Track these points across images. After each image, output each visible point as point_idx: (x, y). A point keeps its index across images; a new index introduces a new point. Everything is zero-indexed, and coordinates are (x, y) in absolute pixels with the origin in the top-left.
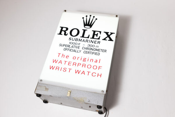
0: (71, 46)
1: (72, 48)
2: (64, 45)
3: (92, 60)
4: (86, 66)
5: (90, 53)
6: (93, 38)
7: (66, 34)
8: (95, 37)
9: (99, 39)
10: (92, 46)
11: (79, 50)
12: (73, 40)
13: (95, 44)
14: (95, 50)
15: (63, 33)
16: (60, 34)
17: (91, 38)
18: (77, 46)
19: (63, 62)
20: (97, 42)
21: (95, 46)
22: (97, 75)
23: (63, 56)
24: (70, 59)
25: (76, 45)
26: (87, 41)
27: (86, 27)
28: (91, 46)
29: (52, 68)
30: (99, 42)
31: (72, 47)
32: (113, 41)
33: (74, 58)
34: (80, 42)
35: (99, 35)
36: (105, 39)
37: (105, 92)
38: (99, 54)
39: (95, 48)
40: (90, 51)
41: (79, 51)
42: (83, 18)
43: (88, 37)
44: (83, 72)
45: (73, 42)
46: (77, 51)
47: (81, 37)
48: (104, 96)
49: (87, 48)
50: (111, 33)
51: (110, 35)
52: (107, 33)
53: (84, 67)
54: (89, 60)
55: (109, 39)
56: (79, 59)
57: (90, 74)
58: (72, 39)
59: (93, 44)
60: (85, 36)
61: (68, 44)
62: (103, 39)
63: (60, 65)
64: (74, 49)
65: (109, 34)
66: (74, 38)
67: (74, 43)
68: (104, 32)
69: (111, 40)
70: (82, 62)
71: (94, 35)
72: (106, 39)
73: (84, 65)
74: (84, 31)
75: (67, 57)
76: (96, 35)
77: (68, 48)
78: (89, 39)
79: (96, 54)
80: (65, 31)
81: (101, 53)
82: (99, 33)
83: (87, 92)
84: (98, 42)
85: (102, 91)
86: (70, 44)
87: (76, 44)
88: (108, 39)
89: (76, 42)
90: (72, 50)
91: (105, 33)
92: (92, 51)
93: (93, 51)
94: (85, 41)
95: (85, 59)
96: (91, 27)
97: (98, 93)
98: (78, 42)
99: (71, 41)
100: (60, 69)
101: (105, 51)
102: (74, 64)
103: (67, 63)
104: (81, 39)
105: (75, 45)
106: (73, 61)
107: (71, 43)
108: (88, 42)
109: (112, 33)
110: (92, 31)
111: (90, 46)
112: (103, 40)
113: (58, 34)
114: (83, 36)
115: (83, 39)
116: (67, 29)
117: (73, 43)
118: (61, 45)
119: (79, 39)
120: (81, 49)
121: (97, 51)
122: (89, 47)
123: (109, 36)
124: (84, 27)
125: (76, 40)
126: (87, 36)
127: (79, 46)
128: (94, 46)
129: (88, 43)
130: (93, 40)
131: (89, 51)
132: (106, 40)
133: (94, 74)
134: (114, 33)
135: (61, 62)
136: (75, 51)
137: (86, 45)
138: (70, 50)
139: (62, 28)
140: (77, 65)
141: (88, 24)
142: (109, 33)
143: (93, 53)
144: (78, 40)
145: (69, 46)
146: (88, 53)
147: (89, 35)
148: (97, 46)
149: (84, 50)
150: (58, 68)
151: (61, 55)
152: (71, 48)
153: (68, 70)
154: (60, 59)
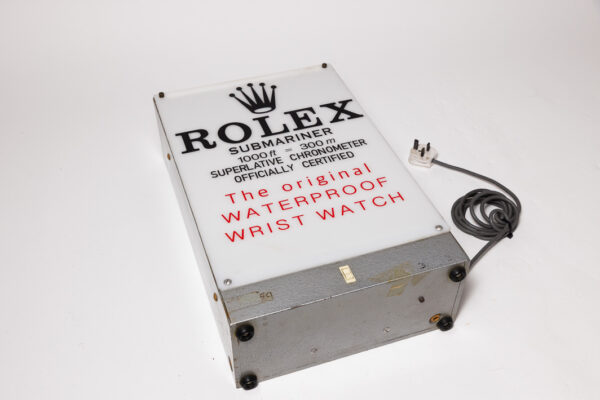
1: (258, 169)
2: (226, 171)
3: (344, 175)
4: (340, 192)
5: (323, 161)
6: (300, 126)
7: (211, 144)
8: (305, 123)
9: (319, 124)
10: (316, 144)
11: (284, 165)
12: (245, 149)
13: (319, 138)
14: (329, 149)
17: (295, 130)
18: (270, 158)
19: (261, 210)
20: (321, 132)
21: (324, 142)
22: (388, 200)
23: (248, 196)
25: (267, 159)
26: (289, 139)
27: (257, 111)
28: (312, 145)
29: (235, 236)
30: (327, 131)
31: (256, 165)
32: (361, 116)
33: (287, 188)
34: (271, 148)
35: (312, 116)
36: (336, 119)
37: (447, 228)
38: (351, 155)
39: (326, 145)
40: (319, 156)
41: (286, 169)
42: (232, 95)
44: (345, 209)
45: (249, 154)
46: (280, 170)
47: (263, 136)
48: (449, 236)
49: (305, 155)
50: (340, 102)
51: (343, 106)
52: (331, 106)
53: (334, 196)
54: (336, 176)
55: (349, 116)
56: (305, 184)
57: (368, 204)
58: (239, 150)
59: (314, 139)
60: (273, 131)
61: (239, 163)
63: (254, 221)
64: (267, 168)
65: (338, 105)
66: (243, 145)
67: (255, 157)
68: (321, 106)
69: (354, 115)
70: (319, 189)
71: (298, 121)
72: (340, 118)
73: (330, 192)
74: (262, 121)
75: (263, 193)
76: (303, 119)
77: (244, 172)
78: (292, 133)
79: (341, 157)
80: (201, 140)
81: (354, 150)
84: (325, 132)
85: (437, 227)
86: (245, 163)
87: (263, 155)
88: (344, 116)
89: (258, 152)
90: (262, 174)
91: (325, 108)
92: (324, 155)
93: (329, 154)
94: (284, 140)
95: (320, 179)
96: (273, 108)
98: (266, 150)
99: (241, 154)
100: (265, 229)
101: (362, 142)
102: (300, 200)
103: (276, 207)
104: (270, 141)
105: (261, 159)
106: (290, 196)
107: (247, 159)
108: (295, 139)
109: (344, 103)
110: (286, 113)
111: (307, 146)
112: (332, 122)
113: (184, 153)
114: (268, 133)
115: (273, 138)
116: (204, 133)
117: (251, 158)
118: (215, 174)
119: (263, 143)
120: (286, 161)
121: (340, 151)
122: (310, 150)
123: (341, 110)
124: (253, 112)
125: (255, 146)
126: (282, 129)
127: (274, 157)
128: (319, 143)
129: (298, 142)
130: (304, 131)
131: (314, 157)
132: (343, 120)
133: (379, 201)
134: (350, 100)
135: (251, 212)
136: (271, 172)
137: (296, 147)
138: (258, 175)
139: (185, 136)
140: (309, 200)
141: (260, 103)
142: (334, 104)
143: (332, 159)
144: (261, 145)
145: (245, 168)
146: (318, 162)
147: (285, 125)
148: (331, 141)
149: (300, 161)
150: (256, 230)
151: (238, 197)
152: (256, 171)
153: (294, 223)
154: (241, 206)
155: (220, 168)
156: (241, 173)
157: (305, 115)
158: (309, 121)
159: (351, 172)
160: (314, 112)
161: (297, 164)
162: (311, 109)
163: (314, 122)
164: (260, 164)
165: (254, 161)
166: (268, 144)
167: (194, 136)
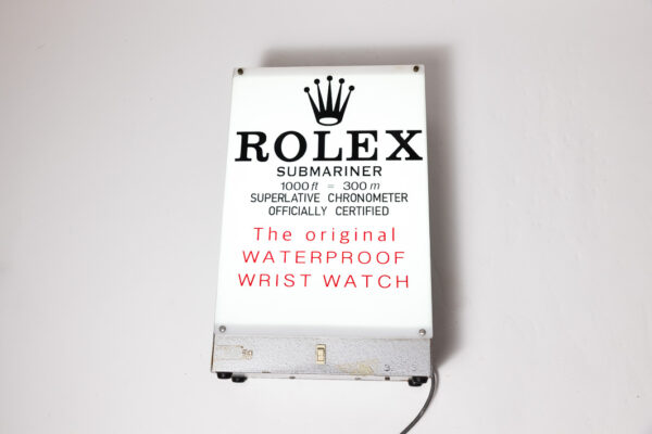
0: (290, 195)
1: (294, 203)
2: (265, 198)
3: (368, 235)
4: (355, 258)
5: (356, 212)
6: (355, 157)
7: (264, 155)
9: (374, 157)
10: (359, 186)
11: (319, 205)
12: (292, 172)
13: (366, 179)
14: (369, 198)
15: (252, 152)
16: (244, 157)
17: (348, 159)
18: (310, 192)
19: (278, 257)
20: (371, 171)
21: (369, 186)
22: (393, 282)
23: (273, 235)
24: (298, 242)
25: (306, 192)
26: (338, 171)
27: (323, 120)
28: (355, 186)
29: (246, 280)
30: (378, 171)
31: (294, 198)
32: (421, 159)
33: (311, 236)
34: (315, 178)
35: (372, 145)
36: (393, 157)
37: (430, 334)
38: (386, 212)
39: (368, 190)
40: (356, 204)
41: (320, 211)
42: (307, 90)
43: (339, 158)
44: (350, 281)
45: (293, 180)
46: (313, 212)
47: (315, 159)
48: (429, 345)
49: (343, 197)
50: (408, 132)
51: (409, 139)
52: (396, 134)
53: (347, 261)
54: (360, 236)
55: (408, 156)
56: (328, 236)
57: (373, 282)
58: (286, 171)
59: (361, 178)
60: (327, 155)
61: (279, 190)
62: (389, 155)
63: (268, 268)
64: (301, 204)
65: (405, 136)
66: (292, 165)
67: (297, 186)
68: (387, 132)
69: (414, 156)
70: (339, 248)
71: (356, 145)
72: (398, 156)
73: (346, 255)
74: (322, 135)
75: (287, 235)
76: (362, 145)
77: (281, 204)
78: (343, 163)
79: (376, 211)
80: (257, 147)
81: (392, 205)
82: (370, 137)
83: (375, 340)
84: (374, 171)
85: (420, 331)
86: (285, 191)
87: (305, 186)
88: (403, 154)
89: (302, 180)
90: (295, 211)
91: (390, 136)
92: (361, 203)
93: (366, 204)
95: (345, 234)
96: (340, 121)
97: (411, 340)
98: (310, 179)
99: (286, 178)
100: (273, 281)
101: (404, 197)
102: (316, 256)
103: (291, 257)
104: (319, 168)
105: (301, 191)
106: (309, 247)
107: (289, 186)
108: (343, 172)
109: (412, 133)
110: (348, 132)
111: (350, 186)
112: (388, 159)
113: (237, 160)
114: (321, 157)
115: (322, 164)
116: (263, 137)
117: (293, 186)
118: (255, 198)
119: (312, 168)
120: (323, 201)
121: (378, 202)
122: (350, 192)
123: (404, 144)
124: (318, 122)
125: (302, 171)
126: (336, 155)
127: (315, 191)
128: (363, 186)
129: (344, 178)
130: (355, 164)
131: (351, 204)
132: (400, 159)
133: (384, 282)
134: (420, 132)
135: (269, 256)
136: (305, 212)
137: (338, 184)
138: (291, 211)
139: (245, 135)
140: (324, 258)
141: (330, 110)
143: (366, 211)
144: (309, 171)
145: (283, 197)
146: (352, 211)
147: (340, 150)
148: (376, 185)
149: (335, 205)
150: (265, 279)
151: (264, 234)
152: (291, 205)
153: (299, 280)
154: (263, 246)
155: (261, 191)
156: (277, 203)
157: (367, 140)
158: (367, 150)
159: (376, 235)
160: (376, 140)
161: (332, 207)
162: (374, 133)
163: (370, 154)
164: (298, 197)
165: (293, 191)
166: (316, 171)
167: (253, 139)
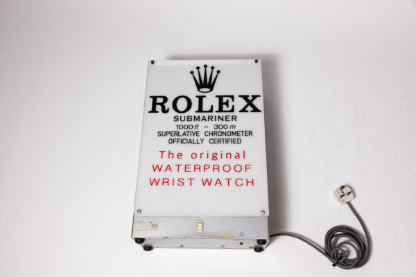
0: (181, 132)
1: (184, 137)
2: (167, 133)
3: (229, 155)
4: (221, 168)
5: (222, 142)
6: (221, 110)
7: (166, 109)
8: (225, 108)
10: (223, 127)
11: (199, 138)
12: (183, 119)
13: (227, 123)
14: (229, 134)
15: (159, 108)
17: (216, 112)
18: (194, 130)
19: (174, 168)
20: (230, 118)
21: (229, 127)
22: (245, 182)
23: (171, 155)
24: (186, 160)
25: (192, 130)
26: (210, 118)
27: (201, 90)
28: (221, 127)
29: (154, 182)
30: (234, 118)
31: (184, 134)
32: (260, 111)
33: (194, 156)
34: (197, 122)
35: (231, 103)
36: (244, 110)
37: (267, 213)
38: (239, 142)
39: (229, 129)
40: (221, 137)
41: (200, 141)
42: (192, 73)
44: (218, 182)
45: (184, 123)
46: (195, 141)
47: (196, 112)
48: (267, 220)
49: (214, 133)
50: (252, 96)
51: (253, 100)
52: (245, 97)
53: (216, 170)
54: (224, 155)
55: (252, 109)
56: (204, 156)
57: (232, 182)
58: (179, 118)
59: (224, 123)
60: (204, 109)
61: (175, 129)
62: (241, 109)
63: (168, 175)
64: (189, 138)
65: (250, 98)
66: (183, 115)
67: (186, 127)
68: (240, 96)
69: (256, 110)
70: (211, 162)
71: (221, 104)
72: (247, 109)
73: (215, 167)
74: (201, 98)
75: (180, 155)
76: (225, 103)
77: (176, 137)
78: (214, 114)
79: (233, 141)
80: (162, 105)
81: (243, 138)
82: (230, 99)
83: (234, 217)
84: (232, 118)
85: (262, 212)
86: (179, 130)
87: (191, 127)
88: (249, 108)
89: (189, 123)
90: (185, 141)
91: (242, 99)
92: (224, 137)
93: (227, 137)
94: (207, 119)
95: (215, 155)
96: (211, 90)
97: (256, 217)
98: (194, 123)
99: (179, 123)
100: (171, 182)
101: (251, 133)
102: (197, 168)
103: (182, 168)
104: (199, 117)
105: (189, 130)
106: (193, 162)
107: (181, 127)
108: (214, 119)
109: (255, 97)
110: (217, 96)
111: (218, 127)
112: (240, 111)
113: (149, 112)
114: (200, 110)
115: (201, 115)
116: (165, 99)
118: (160, 134)
119: (195, 117)
120: (202, 135)
121: (235, 137)
122: (218, 130)
123: (250, 103)
124: (199, 90)
125: (189, 118)
126: (209, 109)
127: (196, 130)
128: (226, 127)
129: (214, 123)
130: (221, 114)
131: (218, 137)
132: (247, 111)
133: (239, 182)
134: (259, 96)
135: (169, 168)
136: (191, 142)
137: (211, 126)
138: (182, 142)
139: (154, 98)
140: (202, 168)
141: (205, 84)
142: (248, 96)
143: (228, 141)
144: (193, 118)
145: (177, 133)
146: (219, 141)
147: (212, 106)
148: (233, 126)
149: (209, 138)
150: (165, 181)
151: (166, 155)
152: (182, 138)
153: (187, 182)
154: (165, 161)
155: (164, 130)
156: (174, 137)
157: (228, 101)
158: (228, 106)
159: (233, 155)
160: (233, 101)
161: (207, 139)
162: (232, 97)
163: (230, 108)
164: (187, 133)
165: (183, 130)
166: (197, 119)
167: (160, 100)
